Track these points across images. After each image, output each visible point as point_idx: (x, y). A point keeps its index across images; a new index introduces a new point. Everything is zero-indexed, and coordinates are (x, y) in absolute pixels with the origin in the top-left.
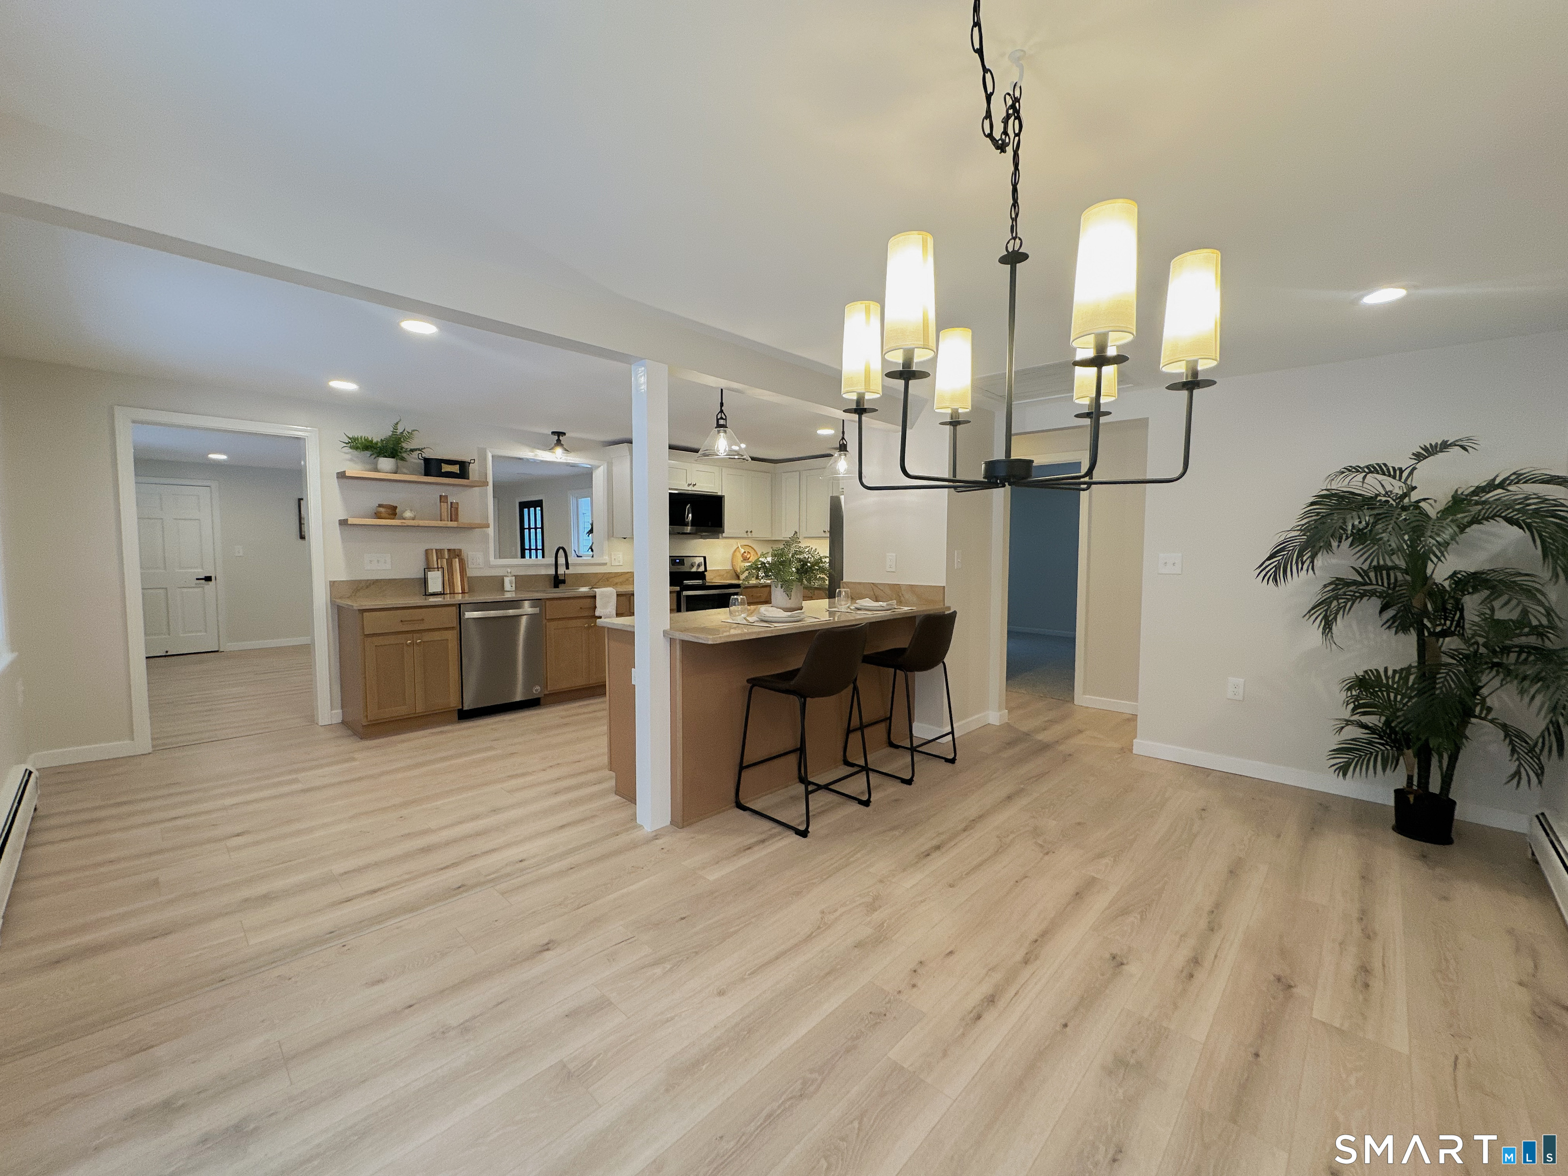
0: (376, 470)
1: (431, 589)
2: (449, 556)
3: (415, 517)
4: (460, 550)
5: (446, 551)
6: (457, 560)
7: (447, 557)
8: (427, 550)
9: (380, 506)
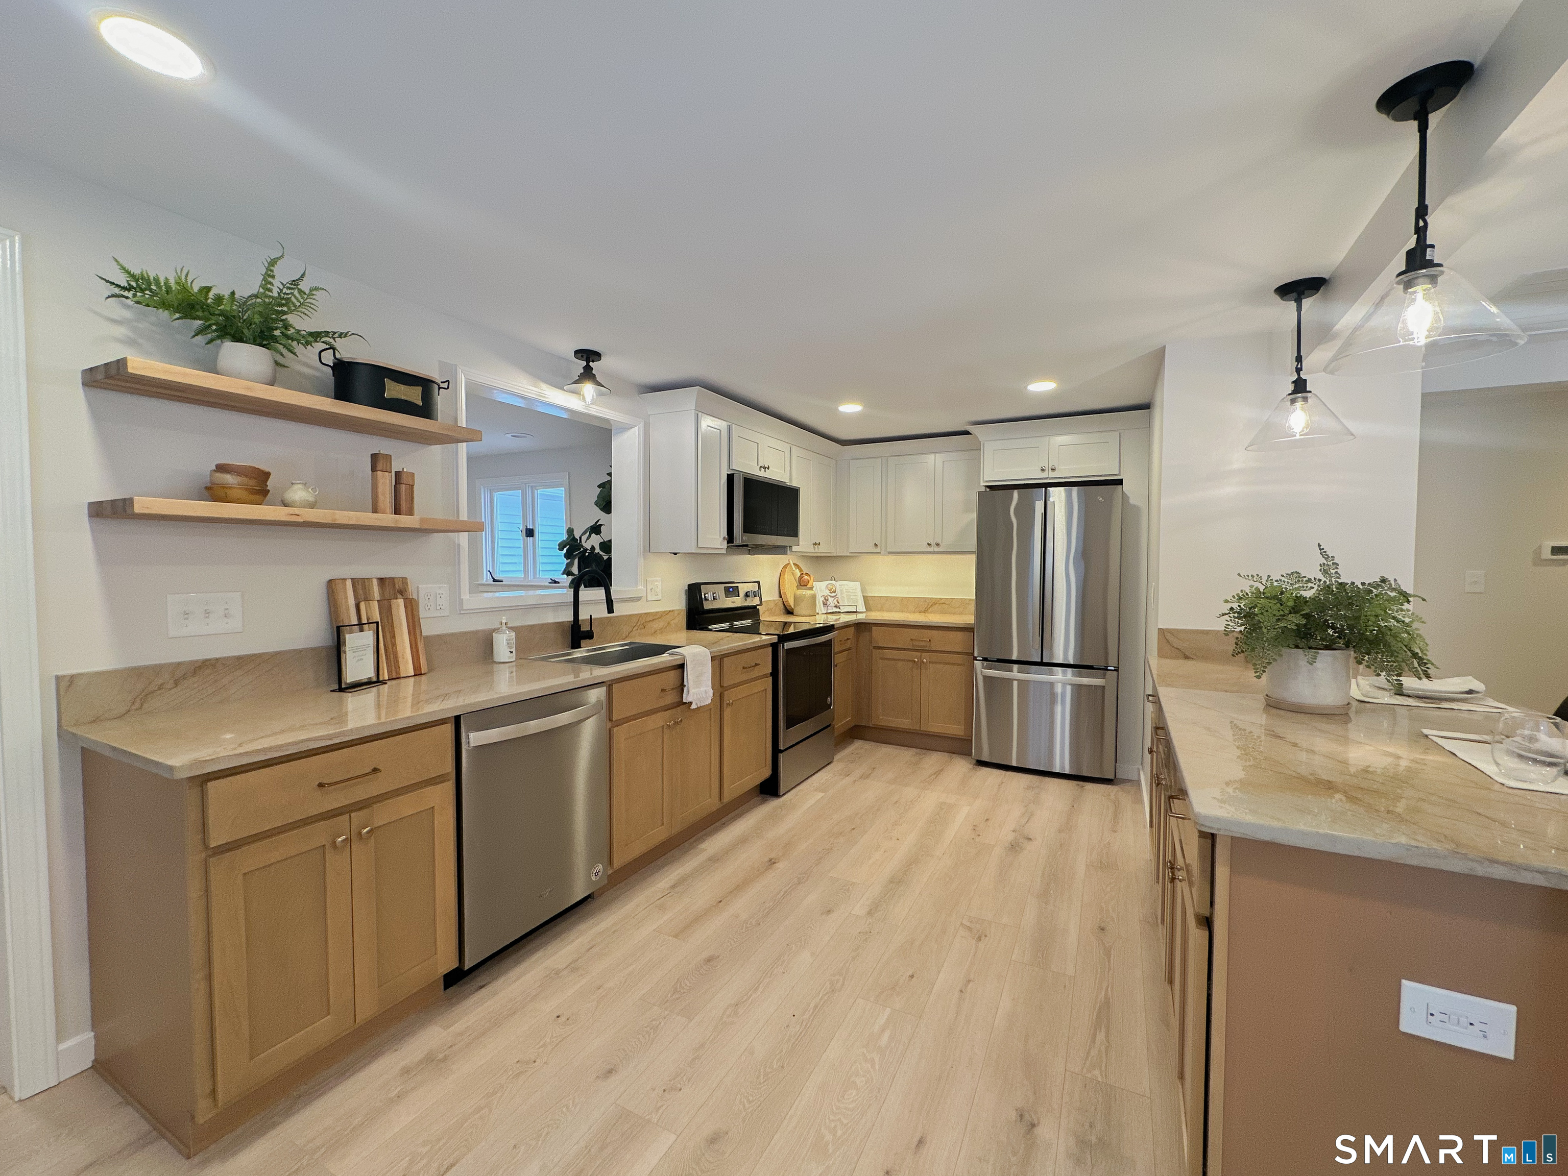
0: (212, 368)
1: (350, 676)
2: (382, 593)
3: (316, 502)
4: (404, 580)
5: (375, 582)
6: (401, 602)
7: (377, 596)
8: (330, 582)
9: (221, 468)
